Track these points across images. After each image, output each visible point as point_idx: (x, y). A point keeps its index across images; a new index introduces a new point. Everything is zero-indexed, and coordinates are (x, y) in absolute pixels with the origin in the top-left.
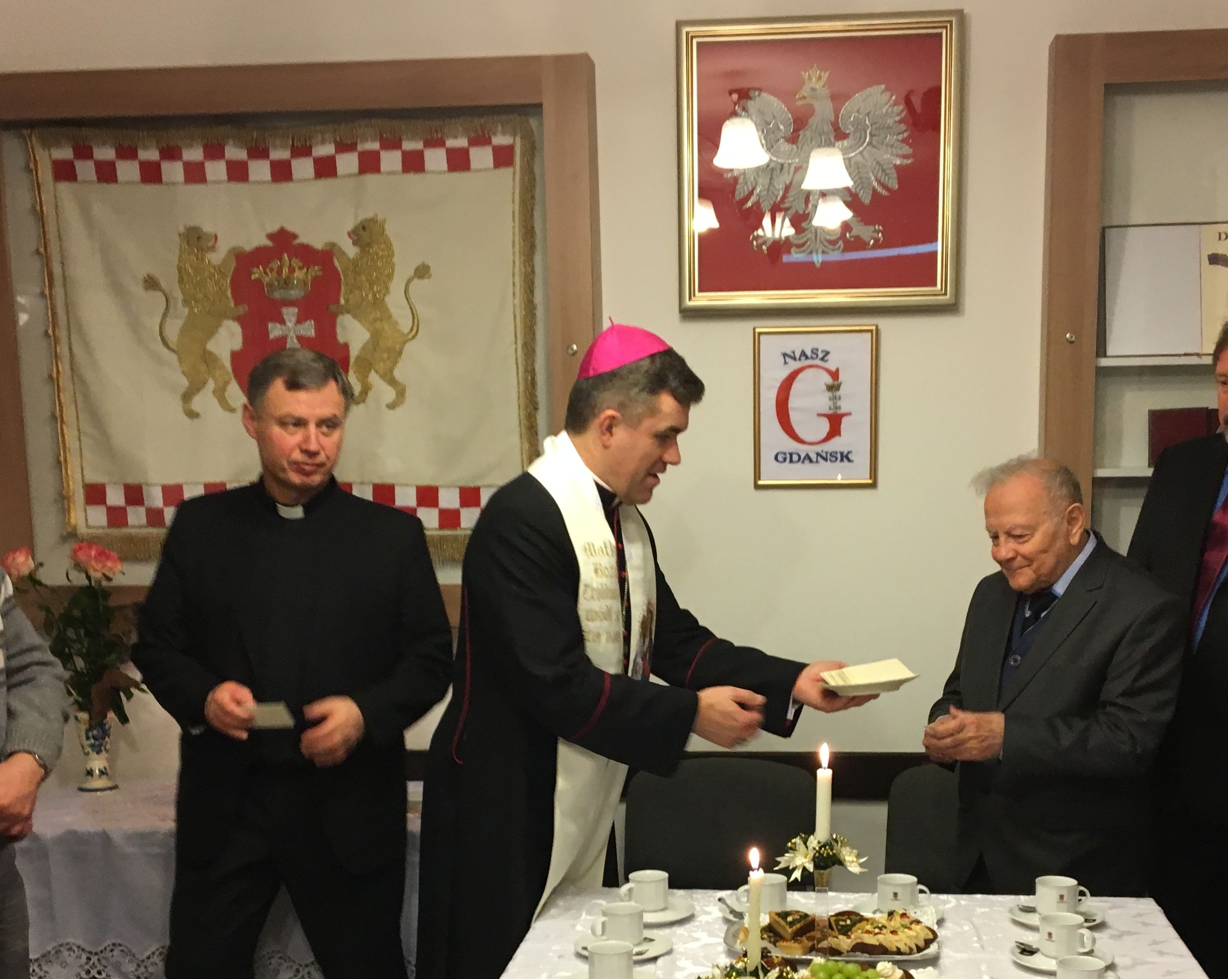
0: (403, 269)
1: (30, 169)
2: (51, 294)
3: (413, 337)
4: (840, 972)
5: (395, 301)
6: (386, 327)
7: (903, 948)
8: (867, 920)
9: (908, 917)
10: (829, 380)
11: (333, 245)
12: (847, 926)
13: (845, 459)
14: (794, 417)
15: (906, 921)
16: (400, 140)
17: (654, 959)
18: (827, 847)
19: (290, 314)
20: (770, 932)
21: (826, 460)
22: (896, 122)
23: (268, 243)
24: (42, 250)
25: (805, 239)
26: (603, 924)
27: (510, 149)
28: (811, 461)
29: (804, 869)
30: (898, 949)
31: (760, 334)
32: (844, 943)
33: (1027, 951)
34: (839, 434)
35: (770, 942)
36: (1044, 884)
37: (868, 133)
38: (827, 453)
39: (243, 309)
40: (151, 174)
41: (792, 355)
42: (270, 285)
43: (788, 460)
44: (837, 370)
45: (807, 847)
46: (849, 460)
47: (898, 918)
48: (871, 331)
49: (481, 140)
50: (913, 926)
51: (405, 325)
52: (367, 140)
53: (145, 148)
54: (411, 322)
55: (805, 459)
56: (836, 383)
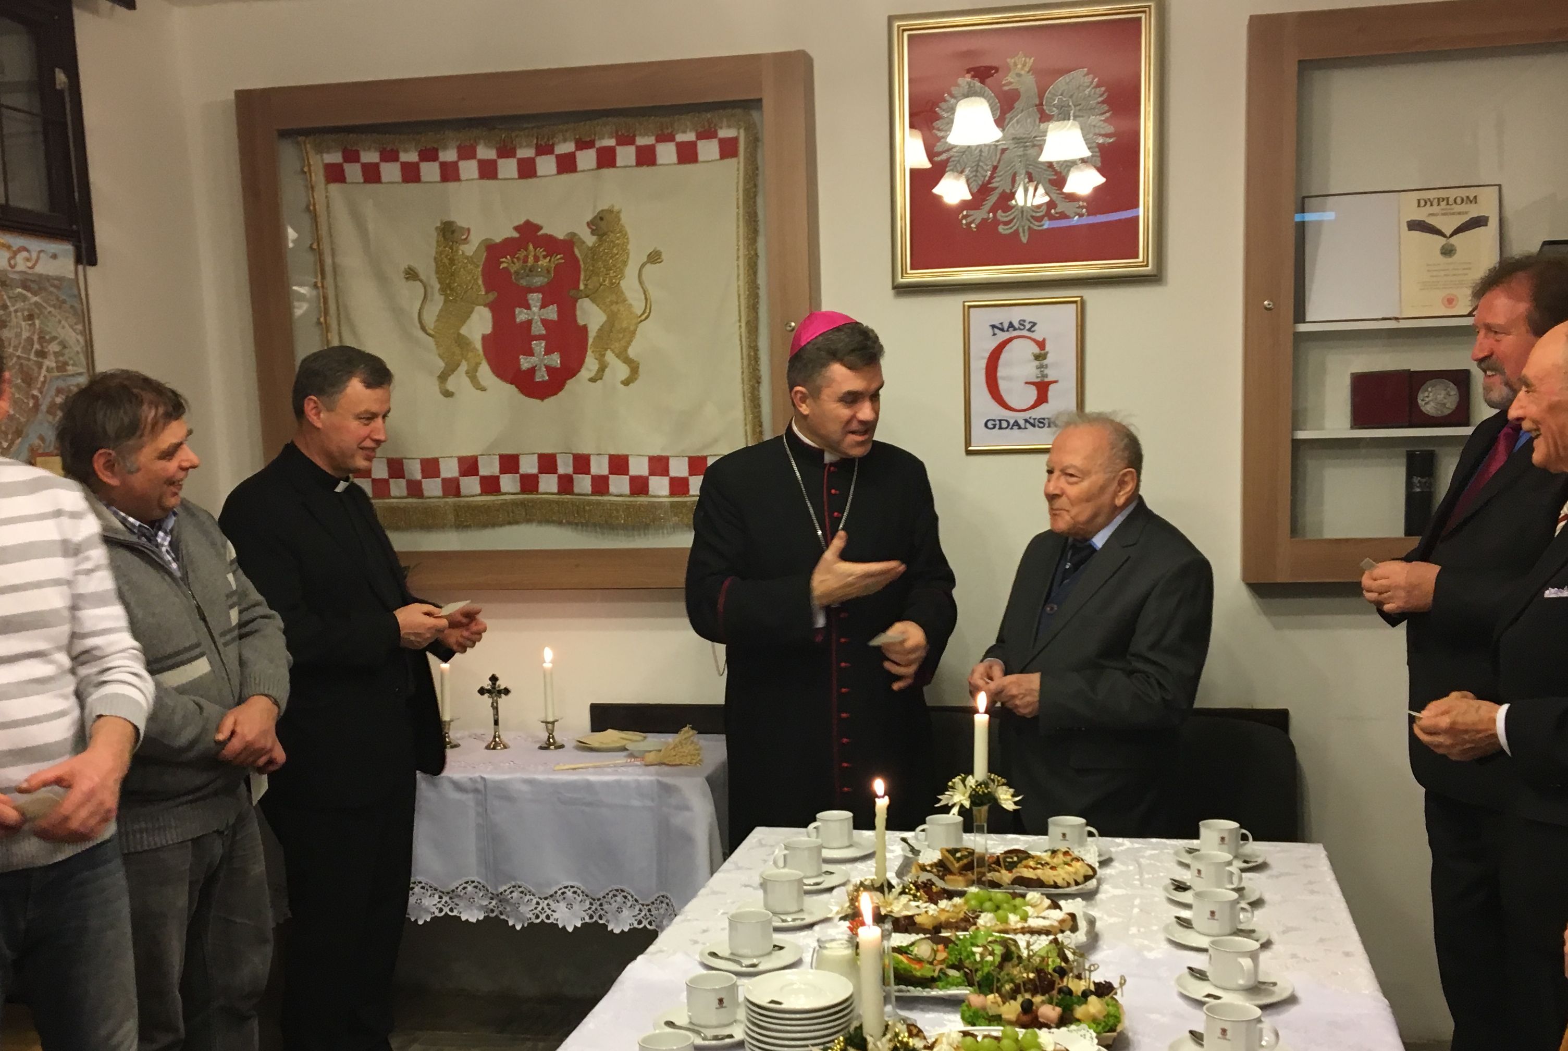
0: (636, 256)
1: (305, 173)
2: (323, 286)
3: (646, 318)
4: (990, 900)
5: (629, 285)
6: (622, 309)
7: (1060, 882)
8: (1033, 857)
9: (1070, 855)
10: (1037, 350)
11: (574, 235)
12: (1014, 862)
14: (1003, 385)
15: (1068, 859)
16: (634, 136)
17: (830, 890)
18: (983, 786)
19: (535, 299)
20: (941, 867)
21: (1033, 425)
22: (1098, 103)
23: (516, 235)
24: (315, 246)
25: (1011, 217)
26: (785, 856)
27: (735, 140)
28: (1020, 428)
29: (962, 806)
30: (1055, 883)
31: (970, 307)
32: (1006, 876)
33: (1181, 887)
34: (1047, 401)
35: (938, 876)
36: (1208, 827)
37: (1071, 114)
38: (1035, 419)
39: (492, 296)
40: (411, 174)
41: (1000, 326)
42: (517, 273)
43: (997, 426)
44: (1044, 340)
45: (965, 786)
47: (1060, 855)
48: (1075, 302)
49: (707, 134)
50: (1074, 863)
51: (638, 308)
52: (603, 138)
53: (406, 151)
54: (644, 304)
55: (1013, 425)
56: (1043, 352)
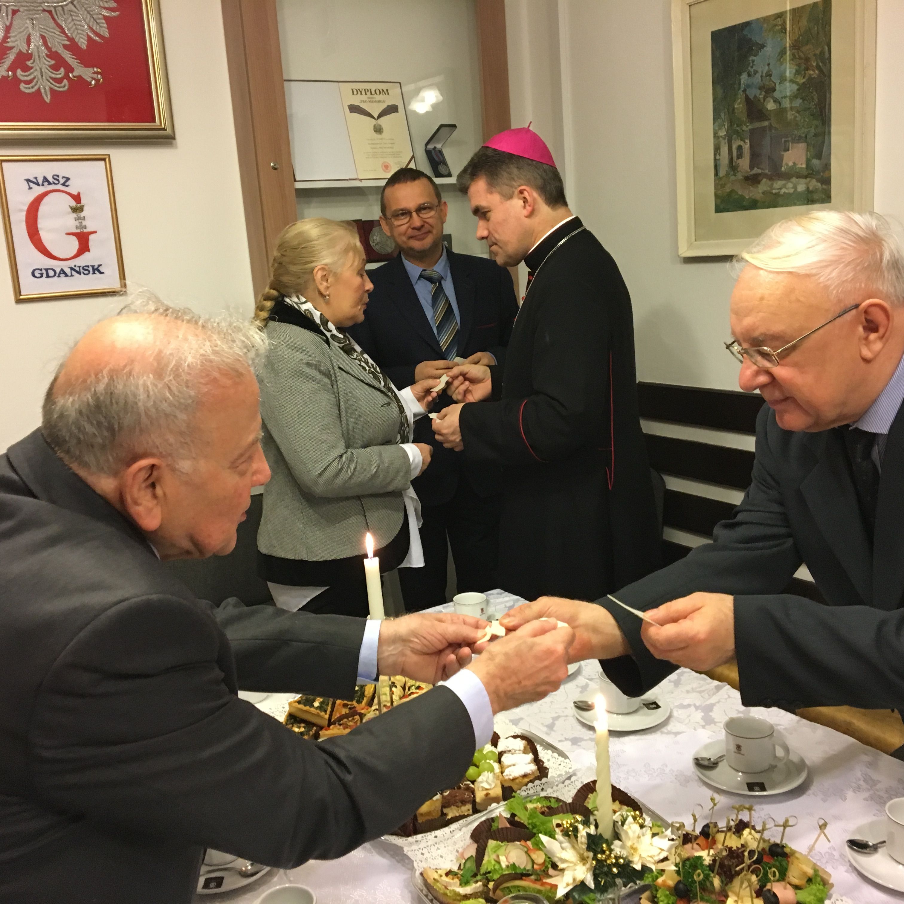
10: (73, 204)
13: (96, 272)
14: (45, 236)
21: (79, 273)
25: (32, 76)
28: (66, 275)
31: (2, 161)
34: (89, 251)
38: (79, 267)
41: (35, 180)
43: (45, 275)
44: (79, 194)
46: (101, 273)
48: (103, 159)
55: (60, 273)
56: (79, 205)
